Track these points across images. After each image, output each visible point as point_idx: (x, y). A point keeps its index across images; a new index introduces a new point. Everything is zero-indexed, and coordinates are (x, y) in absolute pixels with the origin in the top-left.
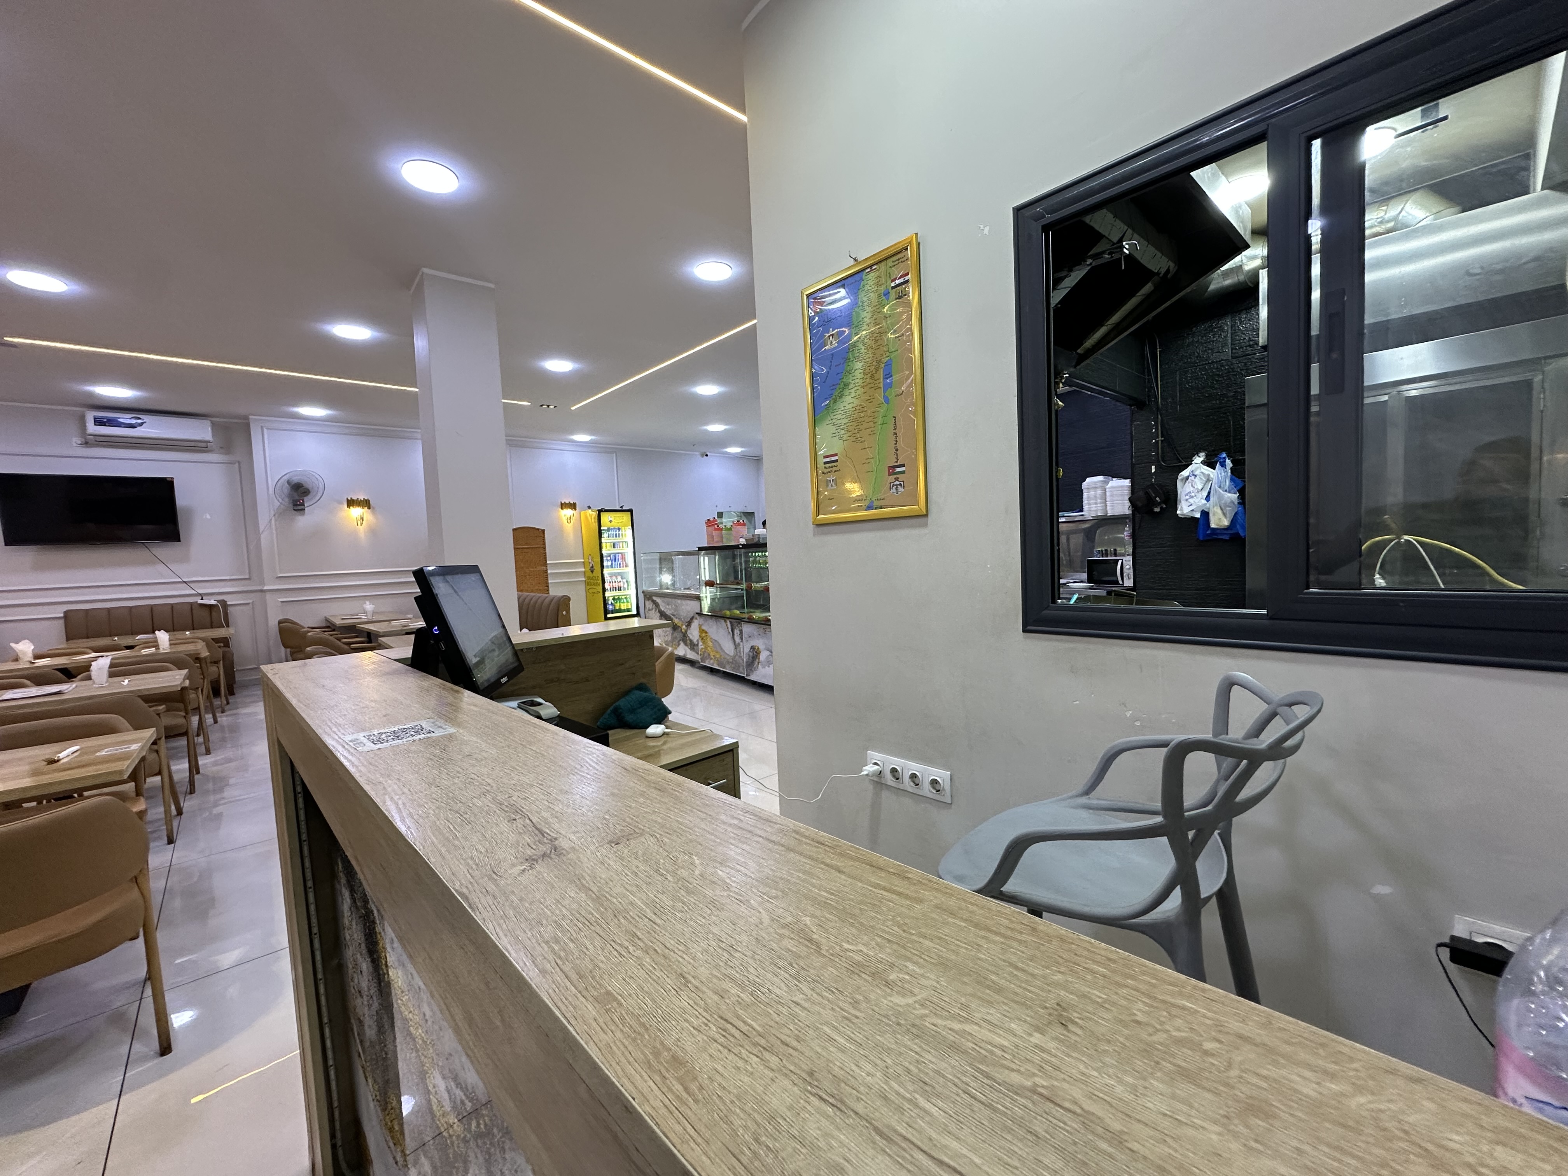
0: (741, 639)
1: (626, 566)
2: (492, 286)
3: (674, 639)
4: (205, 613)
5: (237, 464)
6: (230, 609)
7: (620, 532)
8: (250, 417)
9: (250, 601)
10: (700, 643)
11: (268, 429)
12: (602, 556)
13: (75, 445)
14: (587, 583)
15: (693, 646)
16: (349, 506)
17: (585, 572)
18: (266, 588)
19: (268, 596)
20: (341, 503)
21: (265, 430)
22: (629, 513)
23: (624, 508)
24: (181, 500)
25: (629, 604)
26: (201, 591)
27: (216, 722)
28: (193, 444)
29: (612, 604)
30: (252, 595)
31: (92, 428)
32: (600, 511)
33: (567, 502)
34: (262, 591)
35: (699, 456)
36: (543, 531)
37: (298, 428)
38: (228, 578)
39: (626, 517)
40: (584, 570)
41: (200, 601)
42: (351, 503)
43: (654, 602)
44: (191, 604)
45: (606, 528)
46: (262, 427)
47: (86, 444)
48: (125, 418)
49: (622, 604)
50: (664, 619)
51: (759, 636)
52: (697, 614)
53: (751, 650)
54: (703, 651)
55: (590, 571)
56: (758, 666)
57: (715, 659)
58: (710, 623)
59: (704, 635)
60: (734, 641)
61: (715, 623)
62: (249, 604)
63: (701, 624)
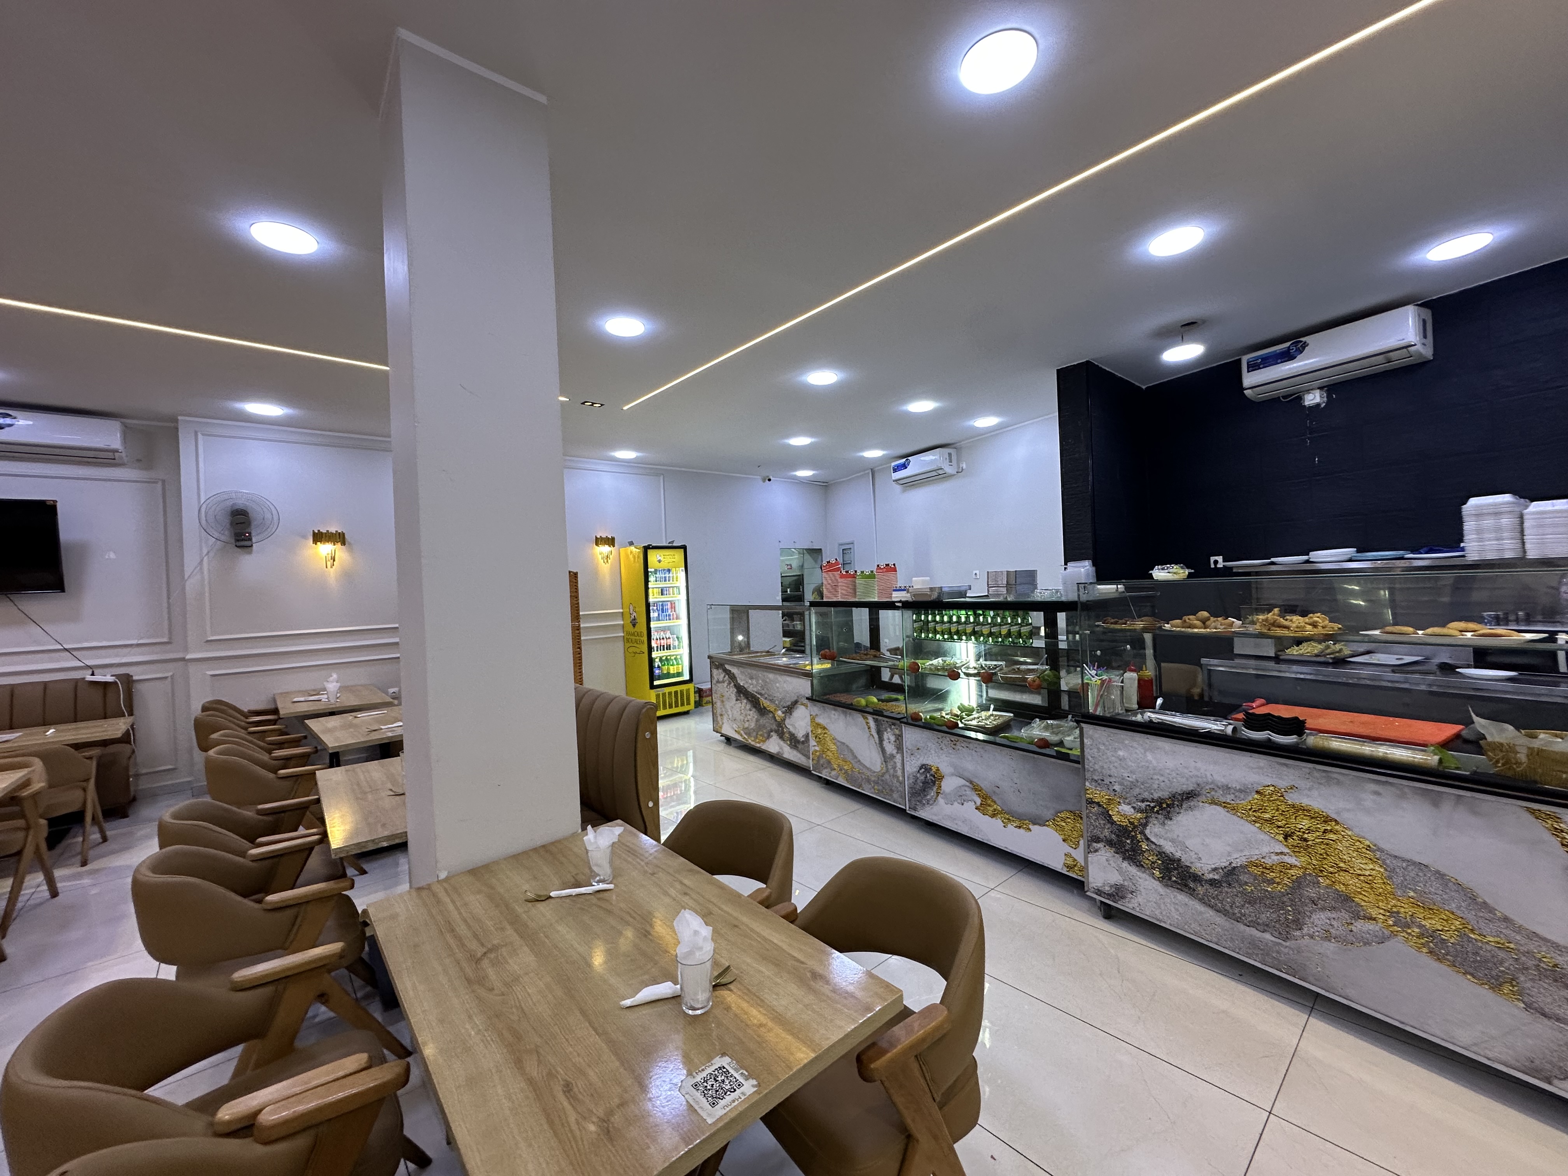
0: (900, 748)
1: (677, 618)
2: (543, 99)
3: (759, 727)
4: (96, 696)
5: (160, 483)
6: (138, 687)
7: (671, 575)
10: (812, 742)
11: (203, 435)
12: (648, 605)
14: (626, 640)
15: (794, 742)
16: (315, 541)
17: (623, 626)
18: (188, 657)
19: (192, 668)
20: (304, 537)
21: (200, 436)
22: (682, 550)
23: (674, 544)
24: (67, 532)
25: (680, 666)
26: (89, 663)
27: (54, 894)
28: (91, 454)
29: (659, 667)
30: (171, 666)
32: (646, 549)
33: (604, 536)
34: (183, 659)
35: (761, 482)
36: (576, 574)
38: (135, 642)
39: (678, 555)
40: (622, 623)
41: (90, 678)
42: (318, 537)
43: (728, 672)
44: (76, 683)
45: (653, 570)
46: (196, 433)
49: (671, 668)
50: (743, 698)
51: (941, 752)
52: (807, 698)
53: (920, 769)
54: (818, 754)
55: (631, 625)
56: (936, 798)
57: (841, 770)
58: (833, 716)
59: (819, 731)
60: (883, 750)
61: (842, 717)
62: (166, 678)
63: (814, 714)
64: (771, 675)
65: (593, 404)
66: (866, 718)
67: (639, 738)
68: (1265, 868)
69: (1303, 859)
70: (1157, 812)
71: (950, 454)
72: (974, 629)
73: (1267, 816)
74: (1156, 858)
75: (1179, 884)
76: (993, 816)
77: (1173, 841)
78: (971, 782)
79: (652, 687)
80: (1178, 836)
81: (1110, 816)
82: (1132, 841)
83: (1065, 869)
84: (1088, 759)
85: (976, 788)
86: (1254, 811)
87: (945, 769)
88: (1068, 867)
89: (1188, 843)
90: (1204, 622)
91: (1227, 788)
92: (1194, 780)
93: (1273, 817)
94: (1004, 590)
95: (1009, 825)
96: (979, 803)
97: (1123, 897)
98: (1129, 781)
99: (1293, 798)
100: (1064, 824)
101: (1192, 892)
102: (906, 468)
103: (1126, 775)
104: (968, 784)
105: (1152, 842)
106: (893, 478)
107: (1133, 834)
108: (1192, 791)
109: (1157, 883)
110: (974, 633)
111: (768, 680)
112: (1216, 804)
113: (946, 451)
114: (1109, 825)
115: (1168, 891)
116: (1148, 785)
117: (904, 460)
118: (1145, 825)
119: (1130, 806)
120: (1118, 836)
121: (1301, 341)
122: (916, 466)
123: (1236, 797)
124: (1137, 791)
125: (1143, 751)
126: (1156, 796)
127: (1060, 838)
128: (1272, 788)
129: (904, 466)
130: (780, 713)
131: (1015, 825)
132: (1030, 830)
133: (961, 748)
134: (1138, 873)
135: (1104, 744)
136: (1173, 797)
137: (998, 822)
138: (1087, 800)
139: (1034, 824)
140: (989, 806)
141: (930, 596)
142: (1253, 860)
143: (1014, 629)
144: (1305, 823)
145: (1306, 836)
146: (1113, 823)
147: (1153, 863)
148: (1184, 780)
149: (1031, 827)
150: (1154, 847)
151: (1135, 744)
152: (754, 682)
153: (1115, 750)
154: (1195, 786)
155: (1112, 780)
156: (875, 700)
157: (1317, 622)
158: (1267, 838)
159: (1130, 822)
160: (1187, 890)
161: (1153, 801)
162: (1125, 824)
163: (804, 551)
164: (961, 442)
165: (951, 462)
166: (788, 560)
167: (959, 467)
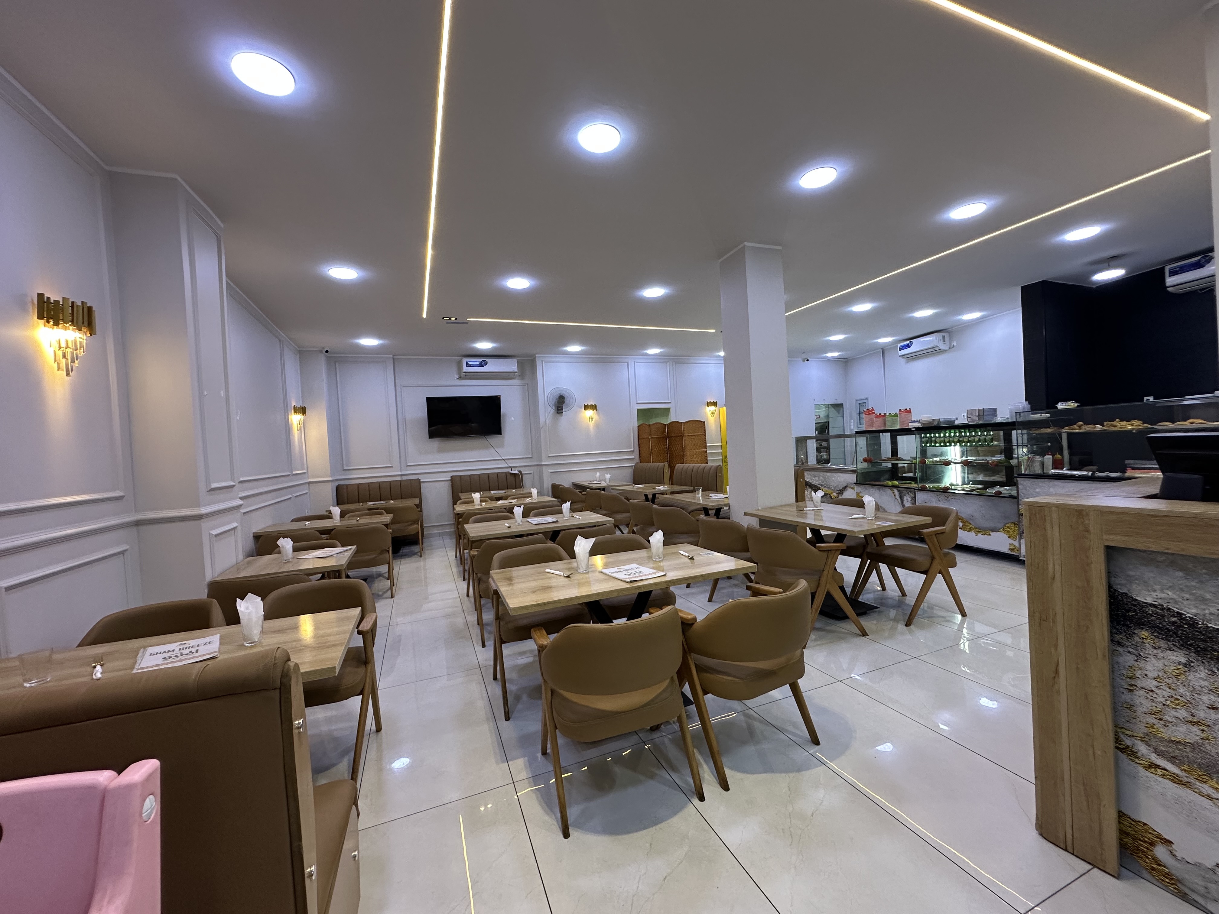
0: (914, 504)
2: (780, 248)
4: (513, 479)
5: (527, 386)
6: (524, 477)
8: (537, 355)
9: (532, 472)
11: (546, 362)
13: (455, 379)
16: (585, 409)
18: (543, 463)
19: (544, 468)
20: (581, 408)
21: (544, 363)
24: (503, 409)
26: (511, 465)
28: (507, 374)
30: (535, 468)
31: (465, 369)
33: (712, 401)
34: (540, 465)
35: (802, 362)
36: (704, 422)
37: (561, 360)
38: (522, 457)
40: (721, 451)
41: (511, 472)
42: (586, 407)
44: (506, 473)
46: (542, 361)
47: (460, 378)
48: (477, 361)
52: (854, 483)
58: (871, 491)
61: (877, 491)
62: (531, 473)
63: (859, 492)
64: (829, 474)
66: (891, 490)
67: (798, 482)
71: (944, 337)
72: (959, 439)
76: (970, 531)
83: (1010, 551)
84: (1021, 497)
85: (960, 519)
88: (1011, 550)
90: (1081, 427)
94: (977, 419)
95: (979, 534)
96: (961, 526)
100: (1008, 529)
102: (910, 347)
106: (900, 354)
110: (959, 441)
111: (826, 477)
113: (941, 335)
117: (908, 342)
121: (1208, 256)
122: (917, 346)
127: (1007, 536)
129: (908, 346)
130: (834, 494)
131: (982, 533)
132: (990, 535)
133: (951, 499)
135: (1029, 487)
137: (972, 534)
139: (993, 532)
140: (967, 526)
141: (933, 423)
143: (982, 438)
149: (991, 533)
151: (1044, 485)
152: (817, 478)
153: (1035, 489)
156: (897, 483)
157: (1134, 423)
163: (830, 406)
164: (952, 327)
165: (945, 342)
166: (818, 412)
167: (950, 344)
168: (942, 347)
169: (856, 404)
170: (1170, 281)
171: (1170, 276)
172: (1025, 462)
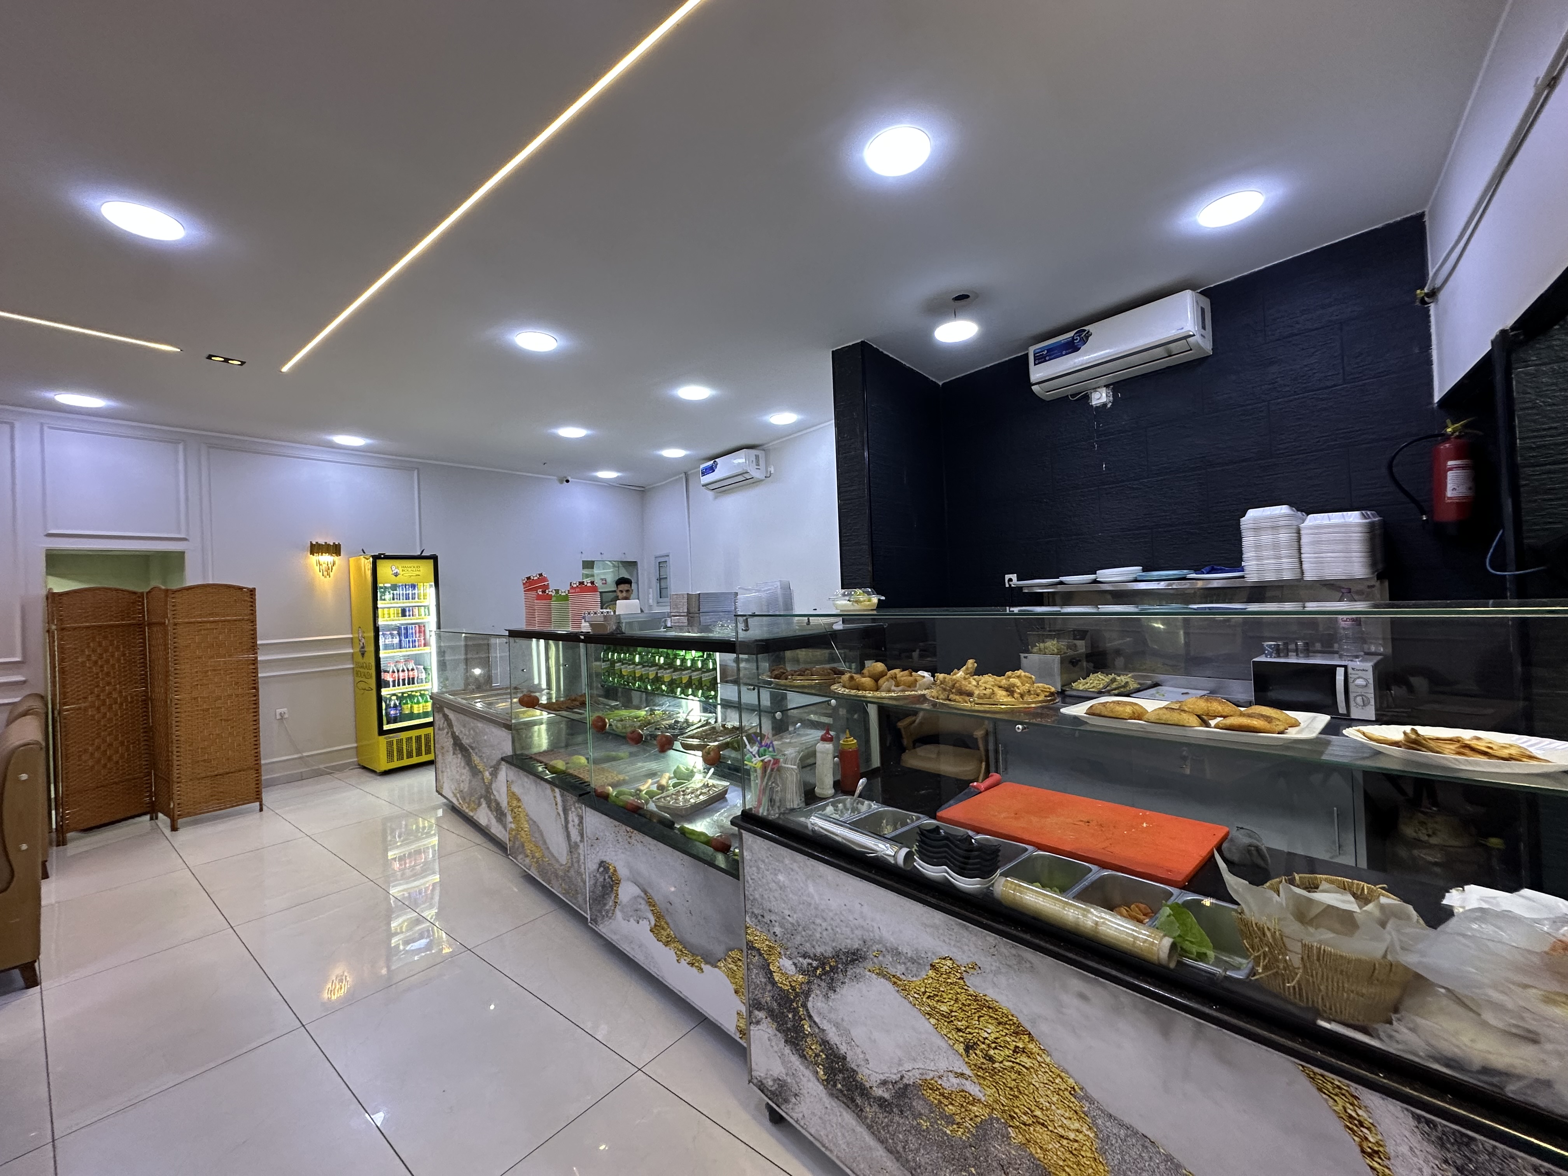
0: (582, 835)
1: (425, 645)
3: (472, 791)
7: (416, 591)
10: (511, 816)
12: (377, 630)
14: (356, 672)
15: (500, 813)
17: (353, 654)
22: (432, 561)
23: (420, 554)
29: (394, 707)
32: (376, 558)
33: (324, 542)
35: (556, 483)
36: (252, 592)
39: (425, 567)
40: (352, 651)
43: (446, 717)
45: (387, 585)
50: (459, 751)
51: (618, 846)
52: (507, 760)
53: (599, 868)
54: (513, 833)
55: (360, 654)
56: (614, 910)
57: (533, 857)
58: (526, 784)
59: (515, 803)
60: (568, 836)
61: (534, 786)
63: (511, 781)
64: (480, 725)
65: (226, 360)
66: (553, 791)
68: (942, 1094)
69: (989, 1092)
70: (820, 977)
71: (757, 457)
73: (944, 1008)
74: (819, 1048)
75: (844, 1095)
76: (667, 944)
77: (837, 1025)
78: (645, 892)
79: (382, 732)
80: (843, 1020)
81: (771, 973)
82: (794, 1016)
83: (739, 1034)
84: (748, 882)
85: (651, 903)
86: (929, 997)
87: (623, 872)
88: (741, 1032)
89: (854, 1033)
90: (876, 678)
91: (896, 953)
92: (858, 932)
93: (952, 1011)
94: (685, 621)
95: (682, 960)
96: (653, 922)
97: (786, 1101)
98: (791, 923)
99: (976, 984)
100: (735, 968)
101: (859, 1112)
102: (714, 471)
103: (787, 912)
104: (642, 894)
105: (815, 1022)
106: (702, 483)
107: (794, 1004)
108: (858, 950)
109: (821, 1087)
111: (481, 733)
112: (884, 976)
113: (752, 453)
114: (769, 987)
115: (834, 1104)
116: (810, 933)
117: (711, 462)
118: (807, 994)
119: (790, 962)
120: (779, 1005)
121: (1085, 330)
122: (725, 468)
123: (907, 969)
124: (798, 939)
125: (804, 878)
126: (819, 950)
127: (732, 987)
128: (949, 963)
129: (712, 469)
130: (487, 774)
131: (688, 960)
132: (701, 969)
133: (635, 842)
134: (800, 1066)
135: (763, 861)
136: (837, 955)
137: (673, 955)
138: (747, 944)
139: (707, 963)
140: (663, 929)
142: (928, 1078)
144: (991, 1031)
145: (992, 1052)
146: (774, 984)
147: (817, 1055)
148: (848, 931)
149: (703, 966)
150: (817, 1031)
151: (795, 866)
152: (466, 732)
153: (776, 871)
154: (861, 942)
155: (773, 918)
157: (1014, 685)
158: (943, 1044)
159: (791, 985)
160: (853, 1108)
161: (815, 958)
162: (786, 988)
163: (620, 565)
164: (769, 443)
165: (759, 465)
166: (604, 574)
167: (767, 472)
168: (757, 474)
169: (655, 562)
170: (1037, 373)
171: (1035, 364)
172: (759, 772)
